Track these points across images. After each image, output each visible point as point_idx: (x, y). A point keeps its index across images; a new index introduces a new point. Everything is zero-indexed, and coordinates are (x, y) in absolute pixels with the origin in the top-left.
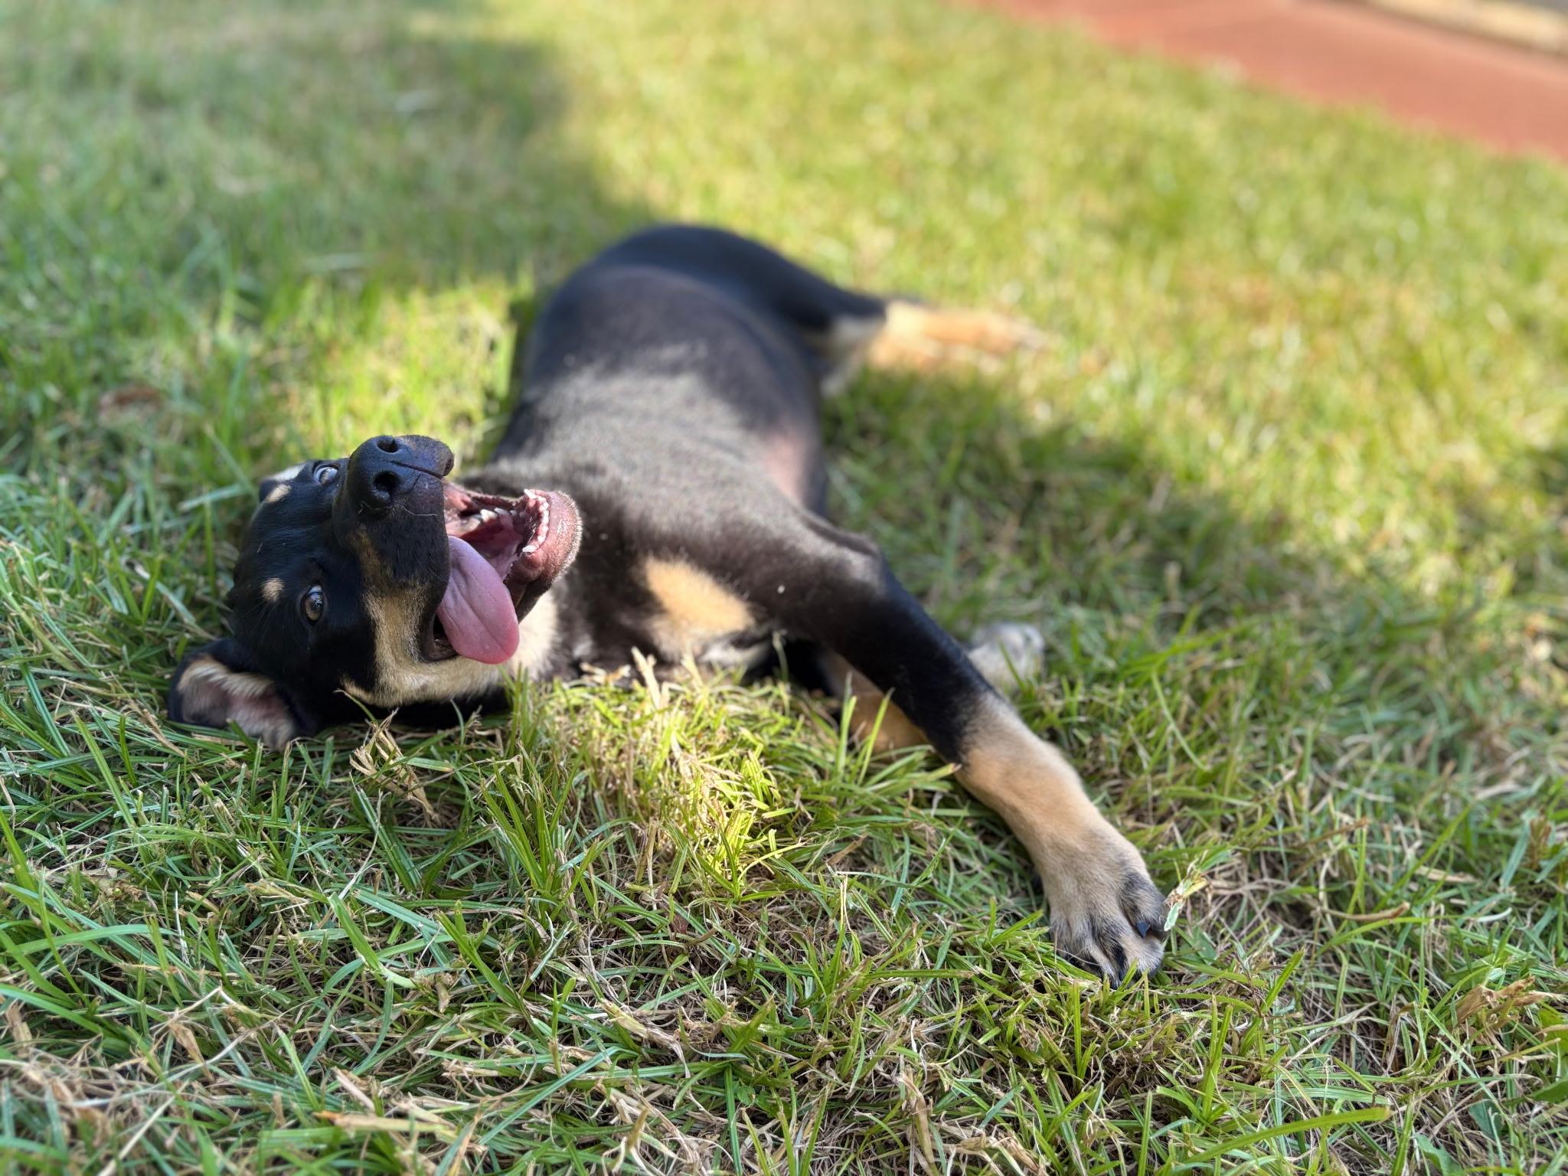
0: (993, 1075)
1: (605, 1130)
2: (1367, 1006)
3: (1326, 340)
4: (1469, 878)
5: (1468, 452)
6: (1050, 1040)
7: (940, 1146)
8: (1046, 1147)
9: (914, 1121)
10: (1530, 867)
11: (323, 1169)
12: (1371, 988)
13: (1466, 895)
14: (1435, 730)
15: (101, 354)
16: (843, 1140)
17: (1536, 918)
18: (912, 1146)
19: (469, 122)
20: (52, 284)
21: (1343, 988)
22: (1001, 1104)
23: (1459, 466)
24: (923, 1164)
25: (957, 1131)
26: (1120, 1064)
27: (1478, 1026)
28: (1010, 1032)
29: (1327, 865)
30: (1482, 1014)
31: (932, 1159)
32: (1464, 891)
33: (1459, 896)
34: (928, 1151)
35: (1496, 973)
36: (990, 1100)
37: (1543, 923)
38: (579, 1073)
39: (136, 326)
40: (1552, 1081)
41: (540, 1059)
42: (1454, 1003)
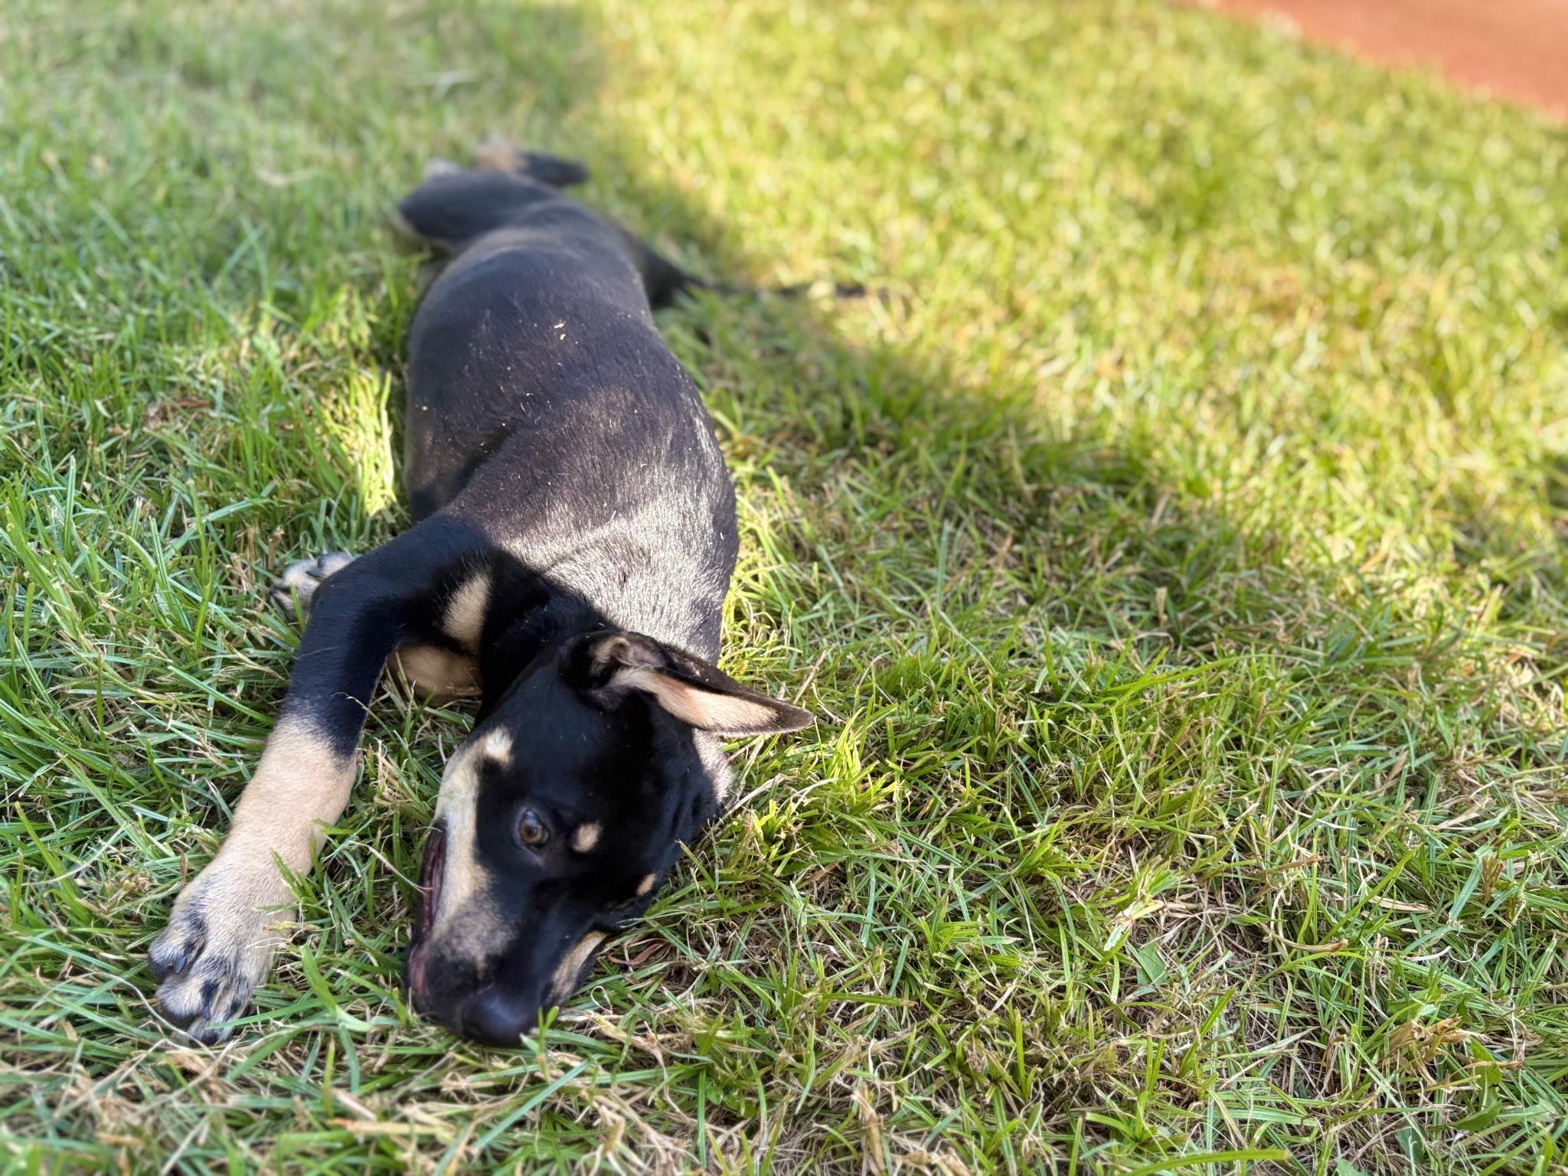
0: (941, 1094)
1: (589, 1132)
2: (1310, 1029)
3: (1350, 339)
4: (1423, 908)
5: (1482, 461)
6: (997, 1063)
7: (889, 1156)
8: (985, 1161)
9: (868, 1134)
10: (1481, 900)
11: (333, 1168)
12: (1315, 1010)
13: (1418, 925)
14: (1405, 760)
15: (149, 360)
16: (805, 1144)
17: (1484, 949)
18: (865, 1154)
19: (506, 101)
20: (102, 285)
21: (1287, 1012)
22: (947, 1121)
23: (1470, 475)
24: (875, 1170)
25: (905, 1142)
26: (1061, 1083)
27: (1409, 1057)
28: (959, 1054)
29: (1281, 894)
30: (1413, 1045)
31: (882, 1167)
32: (1416, 920)
33: (1412, 926)
34: (879, 1159)
35: (1427, 1010)
36: (937, 1115)
37: (1488, 956)
38: (568, 1080)
39: (179, 332)
40: (1477, 1109)
41: (531, 1068)
42: (1388, 1034)
